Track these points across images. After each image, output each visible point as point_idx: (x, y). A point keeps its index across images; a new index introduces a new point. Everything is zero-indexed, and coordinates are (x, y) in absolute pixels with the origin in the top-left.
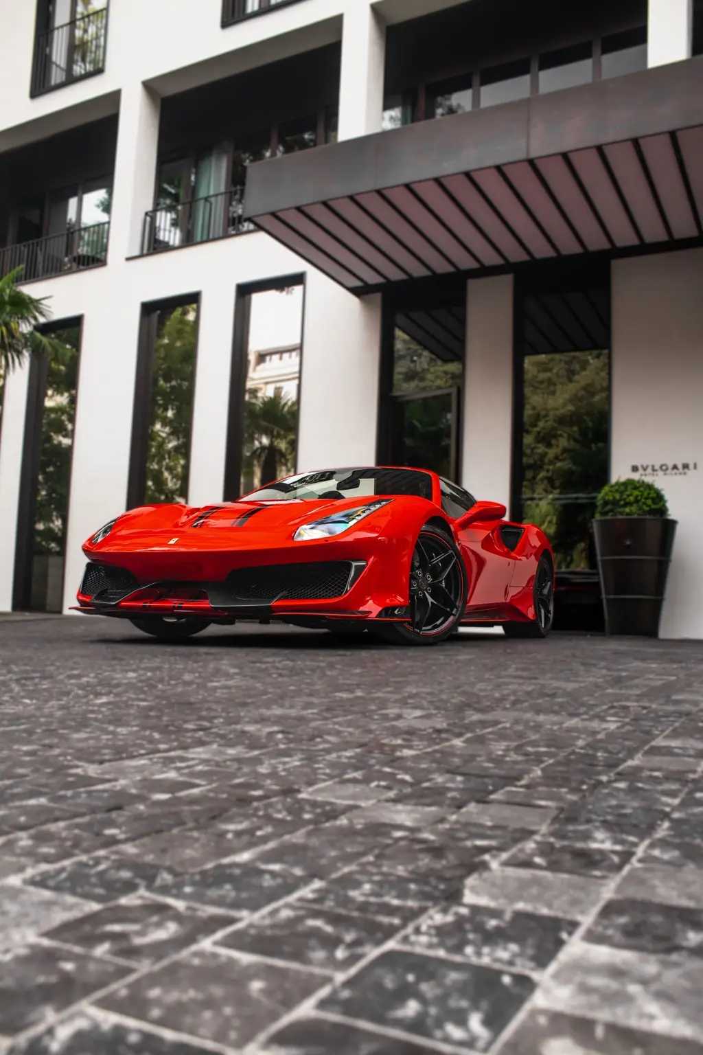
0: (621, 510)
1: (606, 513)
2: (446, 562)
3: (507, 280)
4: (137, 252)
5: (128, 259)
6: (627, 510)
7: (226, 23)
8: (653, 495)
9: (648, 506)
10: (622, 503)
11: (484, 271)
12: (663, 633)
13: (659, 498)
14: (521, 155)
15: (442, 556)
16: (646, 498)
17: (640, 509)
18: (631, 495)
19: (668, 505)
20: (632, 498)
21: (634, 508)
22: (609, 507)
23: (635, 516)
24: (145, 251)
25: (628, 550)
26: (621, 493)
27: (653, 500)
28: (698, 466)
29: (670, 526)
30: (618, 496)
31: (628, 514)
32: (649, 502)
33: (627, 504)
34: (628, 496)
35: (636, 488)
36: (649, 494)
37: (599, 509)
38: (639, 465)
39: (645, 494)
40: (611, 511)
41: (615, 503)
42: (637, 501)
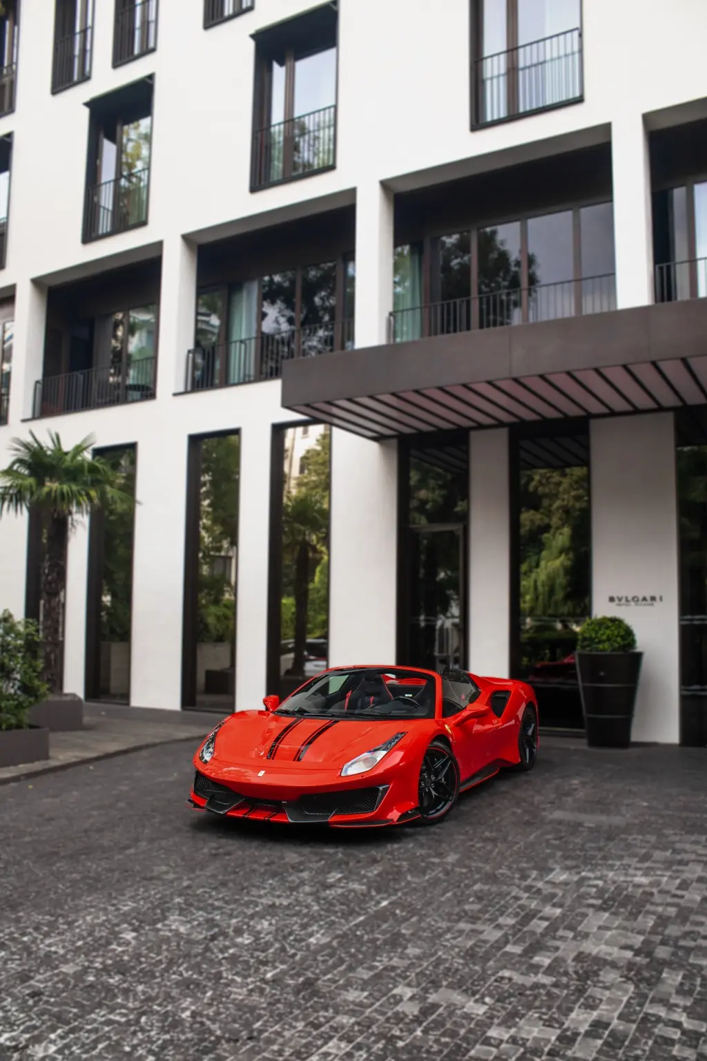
0: (595, 646)
1: (583, 647)
2: (444, 765)
3: (504, 432)
4: (182, 389)
5: (175, 395)
6: (601, 646)
7: (254, 189)
8: (622, 633)
9: (618, 643)
10: (597, 640)
12: (635, 737)
13: (628, 633)
15: (442, 761)
16: (617, 637)
17: (612, 645)
18: (604, 634)
19: (636, 638)
20: (604, 637)
21: (606, 645)
22: (586, 643)
23: (608, 652)
24: (189, 389)
25: (602, 680)
26: (597, 632)
27: (623, 638)
28: (664, 599)
29: (638, 657)
30: (593, 635)
31: (601, 651)
32: (619, 639)
33: (600, 642)
34: (602, 634)
35: (608, 628)
36: (619, 633)
37: (579, 643)
38: (615, 595)
39: (616, 633)
40: (588, 646)
41: (591, 639)
42: (609, 639)
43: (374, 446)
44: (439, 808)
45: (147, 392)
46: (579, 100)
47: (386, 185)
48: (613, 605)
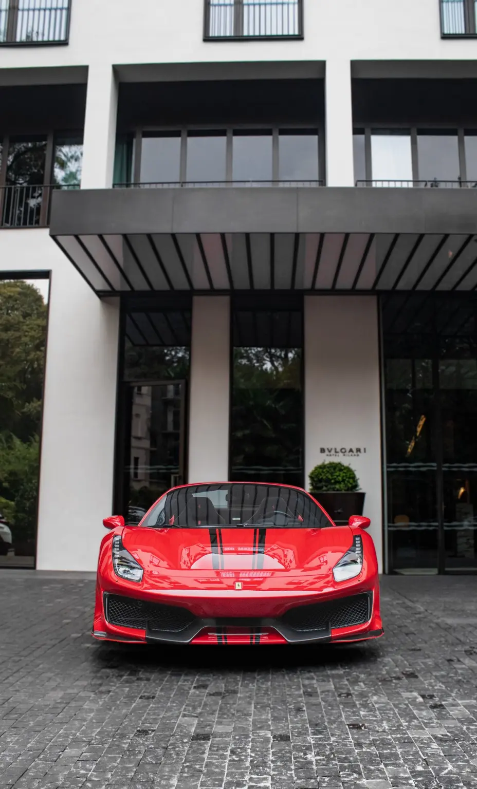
6: (337, 486)
9: (351, 484)
10: (333, 481)
11: (211, 292)
13: (353, 477)
17: (346, 485)
18: (339, 476)
19: (359, 482)
20: (340, 478)
21: (342, 485)
23: (343, 492)
26: (332, 474)
28: (367, 450)
29: (360, 496)
30: (330, 477)
31: (338, 490)
33: (337, 482)
34: (337, 476)
35: (341, 470)
41: (328, 481)
42: (343, 481)
43: (96, 300)
46: (299, 38)
47: (118, 70)
48: (324, 455)
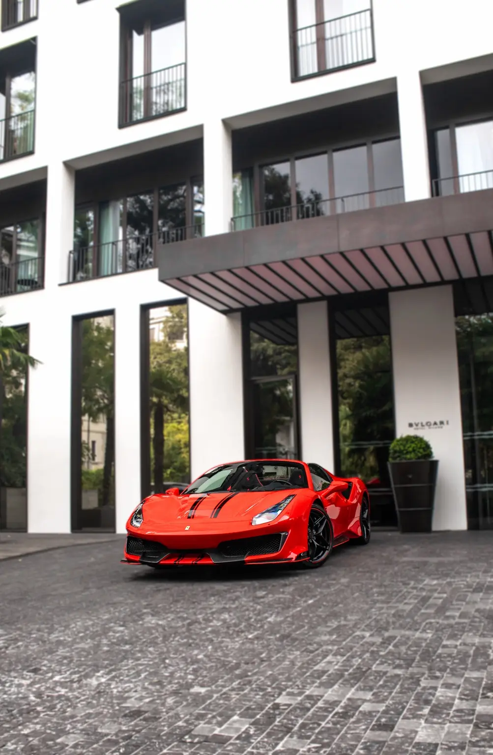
0: (404, 456)
1: (394, 458)
2: (321, 523)
3: (324, 304)
4: (65, 281)
5: (61, 285)
6: (408, 456)
7: (121, 126)
8: (423, 446)
9: (421, 453)
10: (405, 452)
11: (308, 300)
12: (435, 527)
13: (427, 447)
14: (336, 249)
15: (320, 519)
16: (420, 448)
17: (416, 455)
19: (433, 450)
20: (411, 449)
21: (412, 455)
22: (397, 455)
23: (414, 460)
24: (71, 280)
25: (410, 481)
26: (404, 446)
27: (424, 449)
28: (449, 422)
29: (435, 464)
30: (402, 448)
31: (409, 459)
32: (421, 450)
33: (408, 453)
34: (409, 447)
35: (413, 442)
36: (421, 445)
37: (391, 455)
38: (413, 422)
39: (419, 445)
40: (399, 456)
41: (401, 452)
42: (414, 450)
43: (223, 318)
44: (320, 555)
45: (36, 284)
46: (372, 60)
47: (226, 122)
48: (412, 429)
